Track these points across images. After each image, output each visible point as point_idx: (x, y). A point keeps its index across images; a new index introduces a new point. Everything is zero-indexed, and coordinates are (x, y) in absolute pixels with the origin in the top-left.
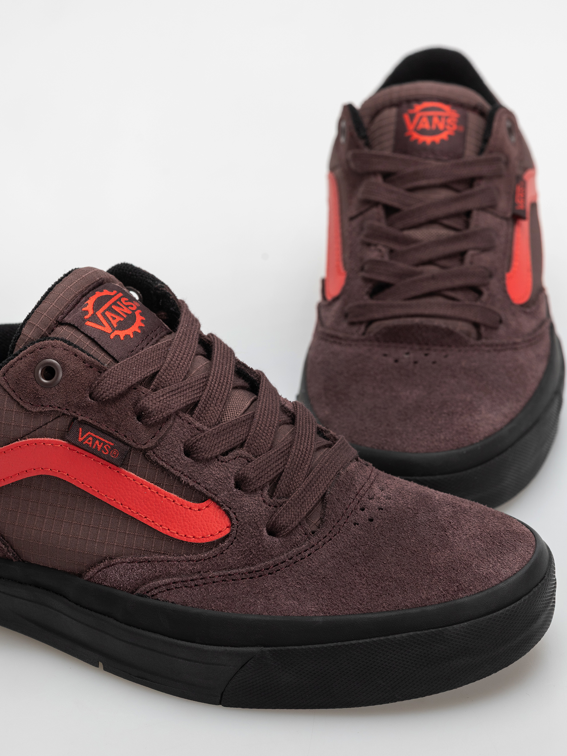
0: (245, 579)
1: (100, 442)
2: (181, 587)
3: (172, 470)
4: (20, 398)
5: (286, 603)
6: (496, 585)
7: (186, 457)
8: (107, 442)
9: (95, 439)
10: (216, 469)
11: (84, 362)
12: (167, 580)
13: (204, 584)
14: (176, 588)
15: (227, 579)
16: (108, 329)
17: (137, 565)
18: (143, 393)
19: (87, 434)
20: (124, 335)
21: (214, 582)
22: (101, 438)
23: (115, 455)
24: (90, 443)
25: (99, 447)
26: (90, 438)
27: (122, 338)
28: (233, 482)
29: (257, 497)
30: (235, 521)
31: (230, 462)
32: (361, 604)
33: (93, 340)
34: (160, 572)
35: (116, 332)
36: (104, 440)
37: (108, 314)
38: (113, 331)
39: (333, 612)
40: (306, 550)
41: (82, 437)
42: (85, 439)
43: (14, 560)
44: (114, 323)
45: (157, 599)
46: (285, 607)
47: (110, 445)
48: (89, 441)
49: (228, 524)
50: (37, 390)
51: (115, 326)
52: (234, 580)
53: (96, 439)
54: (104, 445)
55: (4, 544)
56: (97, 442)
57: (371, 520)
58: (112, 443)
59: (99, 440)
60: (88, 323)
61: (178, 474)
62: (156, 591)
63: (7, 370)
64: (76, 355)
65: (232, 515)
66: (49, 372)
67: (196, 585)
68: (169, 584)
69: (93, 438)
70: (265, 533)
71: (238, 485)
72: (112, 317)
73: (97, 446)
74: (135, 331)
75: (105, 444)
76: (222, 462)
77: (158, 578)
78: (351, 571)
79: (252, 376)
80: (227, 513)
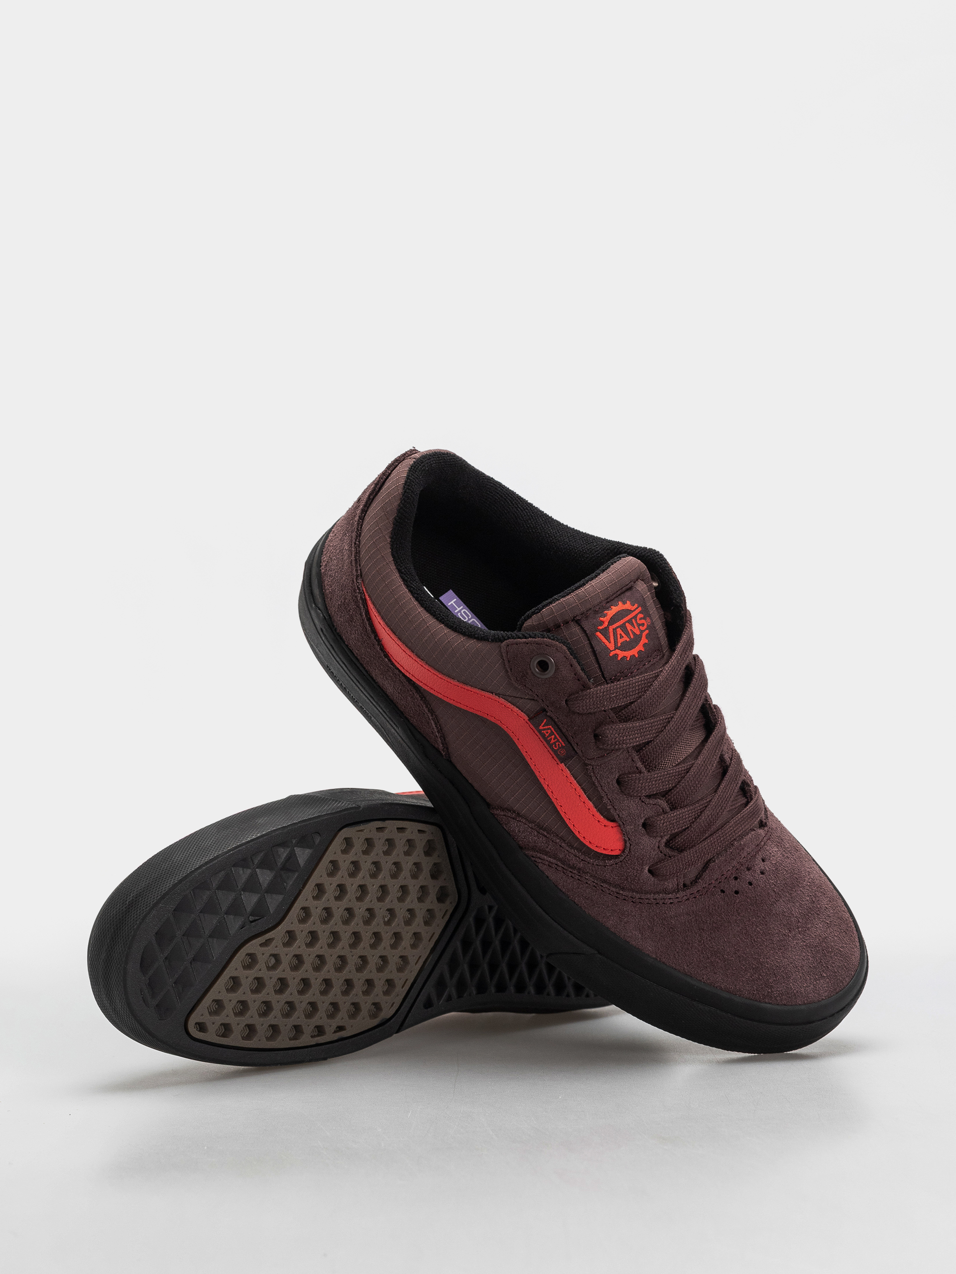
0: (612, 895)
1: (555, 738)
2: (560, 871)
3: (599, 789)
4: (511, 669)
5: (632, 931)
6: (800, 1005)
7: (616, 784)
8: (560, 740)
9: (552, 734)
10: (634, 805)
11: (575, 674)
12: (552, 860)
13: (579, 880)
14: (556, 868)
15: (598, 888)
16: (611, 646)
17: (536, 833)
18: (610, 718)
19: (548, 727)
20: (623, 655)
21: (587, 883)
22: (557, 735)
23: (563, 752)
24: (547, 735)
25: (553, 741)
26: (549, 731)
27: (619, 658)
28: (643, 821)
29: (654, 842)
30: (627, 851)
31: (649, 805)
32: (688, 966)
33: (594, 652)
34: (550, 849)
35: (618, 651)
36: (559, 738)
37: (619, 631)
38: (615, 650)
39: (664, 960)
40: (671, 899)
41: (543, 726)
42: (545, 729)
43: (444, 757)
44: (620, 641)
45: (538, 866)
46: (630, 934)
47: (561, 744)
48: (547, 733)
49: (621, 848)
50: (527, 674)
51: (619, 645)
52: (603, 891)
53: (554, 734)
54: (556, 742)
55: (442, 744)
56: (553, 736)
57: (737, 892)
58: (565, 744)
59: (555, 736)
60: (598, 634)
61: (603, 794)
62: (540, 861)
63: (513, 644)
64: (571, 666)
65: (628, 845)
66: (544, 666)
67: (572, 876)
68: (552, 863)
69: (552, 731)
70: (646, 871)
71: (644, 825)
72: (621, 634)
73: (551, 739)
74: (634, 655)
75: (558, 741)
76: (643, 802)
77: (546, 853)
78: (696, 934)
79: (712, 717)
80: (625, 842)
